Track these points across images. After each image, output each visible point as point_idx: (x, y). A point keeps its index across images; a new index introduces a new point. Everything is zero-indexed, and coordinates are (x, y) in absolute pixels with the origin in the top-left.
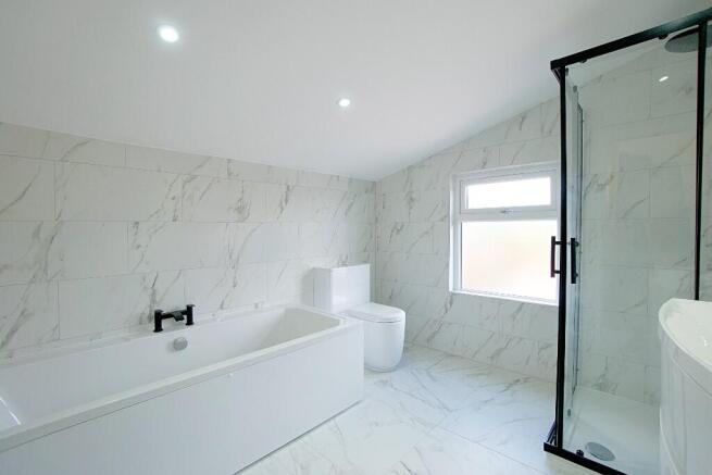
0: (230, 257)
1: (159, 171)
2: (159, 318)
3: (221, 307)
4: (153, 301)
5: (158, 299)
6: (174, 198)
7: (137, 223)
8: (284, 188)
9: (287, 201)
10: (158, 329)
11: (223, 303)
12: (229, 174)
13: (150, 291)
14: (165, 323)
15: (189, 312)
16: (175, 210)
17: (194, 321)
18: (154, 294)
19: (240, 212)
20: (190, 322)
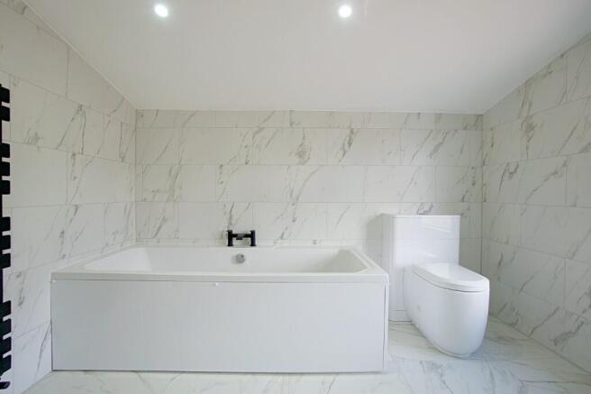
0: (291, 196)
1: (237, 127)
2: (231, 236)
3: (282, 237)
4: (230, 224)
5: (233, 222)
6: (246, 147)
7: (222, 166)
8: (348, 132)
9: (350, 144)
10: (230, 244)
11: (283, 234)
12: (291, 124)
13: (228, 216)
14: (235, 241)
15: (252, 236)
16: (247, 156)
17: (256, 243)
18: (231, 218)
19: (300, 156)
20: (253, 244)
